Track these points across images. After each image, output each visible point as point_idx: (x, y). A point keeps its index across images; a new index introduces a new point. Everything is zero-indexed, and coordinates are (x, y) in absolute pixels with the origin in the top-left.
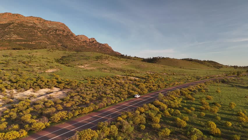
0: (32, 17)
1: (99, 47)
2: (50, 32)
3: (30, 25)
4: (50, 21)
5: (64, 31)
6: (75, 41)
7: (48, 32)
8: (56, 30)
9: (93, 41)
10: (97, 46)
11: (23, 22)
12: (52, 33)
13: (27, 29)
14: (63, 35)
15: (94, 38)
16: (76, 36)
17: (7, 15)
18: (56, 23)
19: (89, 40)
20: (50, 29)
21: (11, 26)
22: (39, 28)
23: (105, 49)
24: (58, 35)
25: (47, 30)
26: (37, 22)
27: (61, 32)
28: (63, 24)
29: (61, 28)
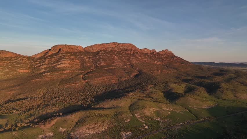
0: (111, 43)
1: (158, 57)
2: (122, 53)
3: (110, 49)
4: (122, 44)
5: (131, 50)
6: (139, 58)
7: (121, 53)
8: (126, 50)
9: (154, 52)
10: (157, 56)
11: (106, 49)
12: (123, 54)
13: (108, 55)
14: (131, 54)
15: (154, 50)
16: (140, 50)
17: (97, 46)
18: (126, 44)
19: (151, 51)
20: (122, 50)
21: (100, 54)
22: (115, 51)
23: (163, 59)
24: (127, 54)
25: (121, 51)
26: (114, 46)
27: (129, 52)
28: (131, 44)
29: (130, 48)
